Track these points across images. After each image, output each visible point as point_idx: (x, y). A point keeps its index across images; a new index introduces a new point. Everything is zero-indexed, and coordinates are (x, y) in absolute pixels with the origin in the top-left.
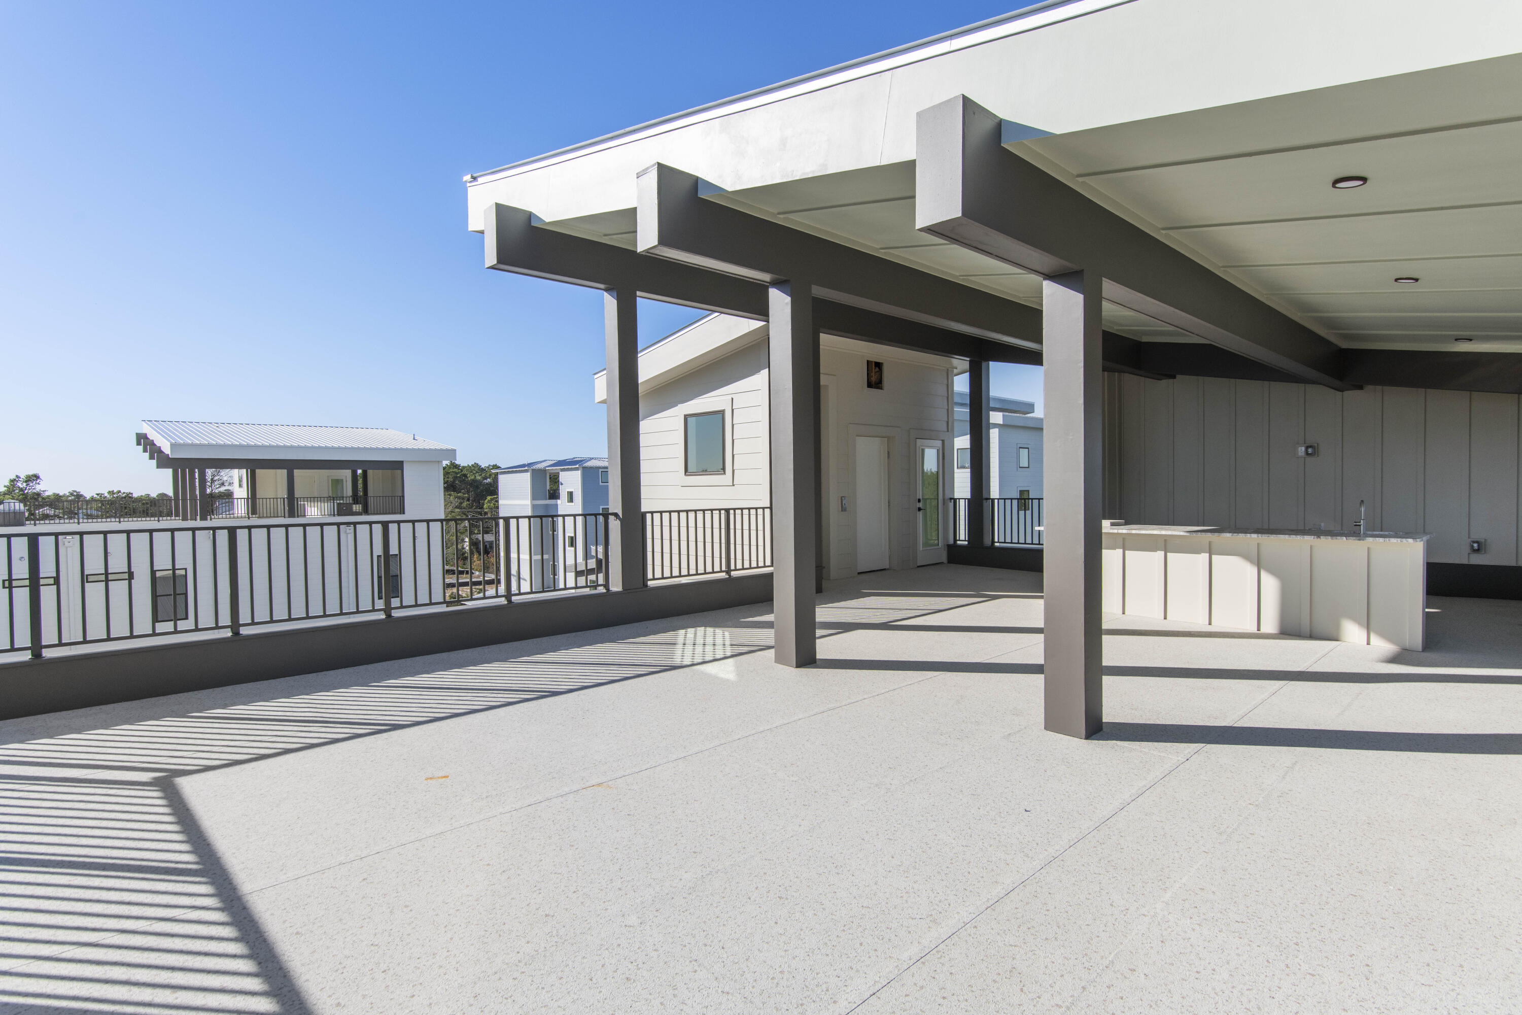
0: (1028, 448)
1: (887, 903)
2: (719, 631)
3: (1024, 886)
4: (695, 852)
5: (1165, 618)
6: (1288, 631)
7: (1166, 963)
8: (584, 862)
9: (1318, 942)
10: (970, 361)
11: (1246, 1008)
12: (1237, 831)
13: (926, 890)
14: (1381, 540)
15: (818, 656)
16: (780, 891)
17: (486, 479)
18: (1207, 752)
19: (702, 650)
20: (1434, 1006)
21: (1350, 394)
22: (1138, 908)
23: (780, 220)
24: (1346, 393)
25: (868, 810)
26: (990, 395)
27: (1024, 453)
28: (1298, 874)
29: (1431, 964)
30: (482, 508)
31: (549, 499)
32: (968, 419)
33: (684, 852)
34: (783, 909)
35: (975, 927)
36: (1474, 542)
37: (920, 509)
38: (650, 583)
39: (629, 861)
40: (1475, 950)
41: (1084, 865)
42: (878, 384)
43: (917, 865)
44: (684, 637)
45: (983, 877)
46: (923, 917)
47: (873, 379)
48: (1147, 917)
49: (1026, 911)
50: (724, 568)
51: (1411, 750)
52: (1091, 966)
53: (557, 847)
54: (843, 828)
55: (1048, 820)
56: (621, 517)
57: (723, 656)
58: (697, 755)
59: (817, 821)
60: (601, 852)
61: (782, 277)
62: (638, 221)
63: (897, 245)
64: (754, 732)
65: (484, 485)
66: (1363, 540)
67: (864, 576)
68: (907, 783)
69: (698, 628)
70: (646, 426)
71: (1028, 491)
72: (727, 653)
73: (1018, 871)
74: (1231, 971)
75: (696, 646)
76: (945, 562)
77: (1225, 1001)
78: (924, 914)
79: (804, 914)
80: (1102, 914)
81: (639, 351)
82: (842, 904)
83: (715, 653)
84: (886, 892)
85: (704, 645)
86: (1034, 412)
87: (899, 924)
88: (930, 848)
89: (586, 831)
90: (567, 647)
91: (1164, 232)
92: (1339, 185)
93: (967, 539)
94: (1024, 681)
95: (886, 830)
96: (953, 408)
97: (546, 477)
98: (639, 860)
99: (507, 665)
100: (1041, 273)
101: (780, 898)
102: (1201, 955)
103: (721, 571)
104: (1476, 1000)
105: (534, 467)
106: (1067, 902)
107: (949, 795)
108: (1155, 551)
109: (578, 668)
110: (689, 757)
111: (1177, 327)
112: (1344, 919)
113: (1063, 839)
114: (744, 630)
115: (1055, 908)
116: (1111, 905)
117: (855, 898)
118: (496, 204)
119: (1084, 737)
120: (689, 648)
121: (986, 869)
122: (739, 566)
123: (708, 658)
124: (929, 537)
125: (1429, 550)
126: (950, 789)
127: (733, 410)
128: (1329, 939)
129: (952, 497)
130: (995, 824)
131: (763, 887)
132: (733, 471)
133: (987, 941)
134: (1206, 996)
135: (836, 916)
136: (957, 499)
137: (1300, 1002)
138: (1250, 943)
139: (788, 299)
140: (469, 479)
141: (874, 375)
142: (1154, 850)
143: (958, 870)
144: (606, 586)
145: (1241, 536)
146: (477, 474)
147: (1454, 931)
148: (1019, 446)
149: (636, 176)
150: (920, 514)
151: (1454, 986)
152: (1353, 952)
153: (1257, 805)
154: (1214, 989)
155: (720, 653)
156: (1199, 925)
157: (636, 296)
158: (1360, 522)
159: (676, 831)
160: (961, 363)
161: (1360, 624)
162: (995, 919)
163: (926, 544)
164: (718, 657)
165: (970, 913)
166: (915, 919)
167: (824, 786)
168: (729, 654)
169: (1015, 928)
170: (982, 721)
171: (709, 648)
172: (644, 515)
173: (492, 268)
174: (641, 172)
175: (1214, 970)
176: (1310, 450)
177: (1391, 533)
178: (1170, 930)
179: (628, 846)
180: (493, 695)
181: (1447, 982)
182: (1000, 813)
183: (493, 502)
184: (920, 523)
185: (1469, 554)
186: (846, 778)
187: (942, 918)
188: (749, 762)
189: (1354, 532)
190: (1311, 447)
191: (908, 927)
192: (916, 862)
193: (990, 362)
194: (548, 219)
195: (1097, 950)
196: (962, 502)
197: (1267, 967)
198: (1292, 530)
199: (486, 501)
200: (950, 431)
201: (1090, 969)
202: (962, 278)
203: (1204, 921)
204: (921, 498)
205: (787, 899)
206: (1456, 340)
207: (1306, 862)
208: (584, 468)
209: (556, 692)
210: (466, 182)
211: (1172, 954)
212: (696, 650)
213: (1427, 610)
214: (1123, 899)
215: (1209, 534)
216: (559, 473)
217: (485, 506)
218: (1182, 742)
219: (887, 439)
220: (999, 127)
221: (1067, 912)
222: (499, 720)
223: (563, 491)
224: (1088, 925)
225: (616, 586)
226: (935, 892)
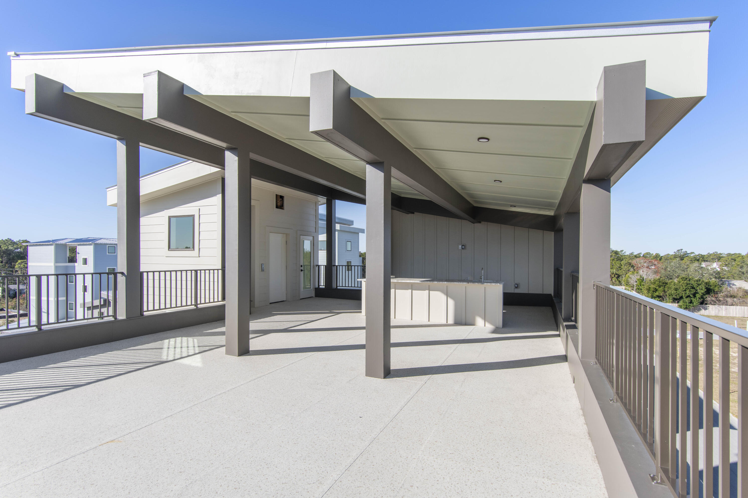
0: (351, 242)
1: (296, 479)
2: (190, 339)
3: (362, 455)
4: (181, 472)
5: (412, 319)
6: (458, 322)
7: (425, 479)
8: (102, 493)
9: (480, 456)
10: (327, 199)
11: (457, 493)
12: (447, 412)
13: (315, 467)
14: (489, 284)
15: (251, 349)
16: (235, 485)
17: (18, 249)
18: (432, 379)
19: (180, 351)
20: (521, 474)
21: (477, 225)
22: (411, 456)
23: (232, 115)
24: (475, 224)
25: (283, 430)
26: (336, 216)
27: (349, 244)
28: (471, 427)
29: (518, 457)
30: (14, 268)
31: (68, 263)
32: (326, 227)
33: (173, 473)
34: (238, 494)
35: (341, 481)
36: (516, 284)
37: (302, 270)
38: (145, 313)
39: (136, 486)
40: (531, 447)
41: (387, 440)
42: (281, 207)
43: (310, 455)
44: (168, 344)
45: (342, 455)
46: (315, 482)
47: (279, 204)
48: (416, 459)
49: (364, 468)
50: (193, 303)
51: (503, 369)
52: (394, 489)
53: (81, 487)
54: (269, 442)
55: (371, 420)
56: (126, 274)
57: (194, 353)
58: (179, 413)
59: (255, 441)
60: (114, 484)
61: (233, 146)
62: (144, 102)
63: (295, 138)
64: (215, 395)
65: (16, 253)
66: (483, 284)
67: (273, 305)
68: (302, 412)
69: (177, 338)
70: (144, 221)
71: (351, 262)
72: (196, 351)
73: (359, 448)
74: (450, 477)
75: (176, 348)
76: (314, 296)
77: (449, 491)
78: (315, 481)
79: (250, 495)
80: (397, 462)
81: (140, 177)
82: (271, 484)
83: (188, 352)
84: (295, 473)
85: (181, 347)
86: (353, 225)
87: (302, 489)
88: (316, 444)
89: (103, 473)
90: (85, 356)
91: (415, 149)
92: (480, 140)
93: (324, 285)
94: (355, 353)
95: (293, 439)
96: (318, 222)
97: (66, 249)
98: (143, 484)
99: (37, 371)
100: (366, 161)
101: (236, 488)
102: (438, 473)
103: (192, 305)
104: (533, 468)
105: (57, 243)
106: (382, 459)
107: (324, 415)
108: (408, 289)
109: (94, 368)
110: (175, 415)
111: (420, 192)
112: (488, 444)
113: (378, 429)
114: (206, 337)
115: (377, 463)
116: (401, 457)
117: (278, 479)
118: (36, 74)
119: (383, 377)
120: (172, 350)
121: (344, 450)
122: (203, 301)
123: (184, 355)
124: (306, 284)
125: (504, 288)
126: (324, 412)
127: (199, 215)
128: (484, 454)
129: (317, 264)
130: (346, 426)
131: (225, 484)
132: (199, 249)
133: (347, 488)
134: (442, 491)
135: (268, 492)
136: (320, 265)
137: (476, 484)
138: (456, 462)
139: (236, 158)
140: (3, 249)
141: (279, 202)
142: (416, 427)
143: (330, 453)
144: (115, 316)
145: (441, 283)
146: (10, 246)
147: (523, 441)
148: (347, 240)
149: (143, 76)
150: (302, 273)
151: (526, 464)
152: (492, 458)
153: (453, 400)
154: (444, 487)
155: (192, 352)
156: (437, 458)
157: (139, 145)
158: (482, 277)
159: (168, 461)
160: (322, 200)
161: (482, 318)
162: (350, 475)
163: (305, 288)
164: (190, 354)
165: (338, 475)
166: (311, 484)
167: (258, 420)
168: (197, 352)
169: (359, 477)
170: (337, 375)
171: (184, 349)
172: (142, 273)
173: (32, 114)
174: (147, 73)
175: (444, 478)
176: (463, 247)
177: (492, 281)
178: (425, 463)
179: (134, 477)
180: (26, 392)
181: (523, 463)
182: (349, 420)
183: (23, 264)
184: (302, 277)
185: (514, 289)
186: (270, 414)
187: (324, 480)
188: (213, 413)
189: (480, 281)
190: (463, 245)
191: (307, 489)
192: (309, 453)
193: (336, 200)
194: (77, 91)
195: (396, 480)
196: (322, 267)
197: (463, 471)
198: (459, 280)
199: (17, 263)
200: (317, 231)
201: (394, 490)
202: (325, 158)
203: (438, 456)
204: (302, 265)
205: (239, 488)
206: (511, 206)
207: (473, 422)
208: (95, 244)
209: (78, 385)
210: (10, 56)
211: (427, 475)
212: (176, 351)
213: (503, 311)
214: (405, 453)
215: (429, 282)
216: (77, 246)
217: (16, 267)
218: (423, 375)
219: (285, 235)
220: (349, 89)
221: (382, 464)
222: (31, 409)
223: (80, 258)
224: (391, 469)
225: (122, 315)
226: (320, 467)
